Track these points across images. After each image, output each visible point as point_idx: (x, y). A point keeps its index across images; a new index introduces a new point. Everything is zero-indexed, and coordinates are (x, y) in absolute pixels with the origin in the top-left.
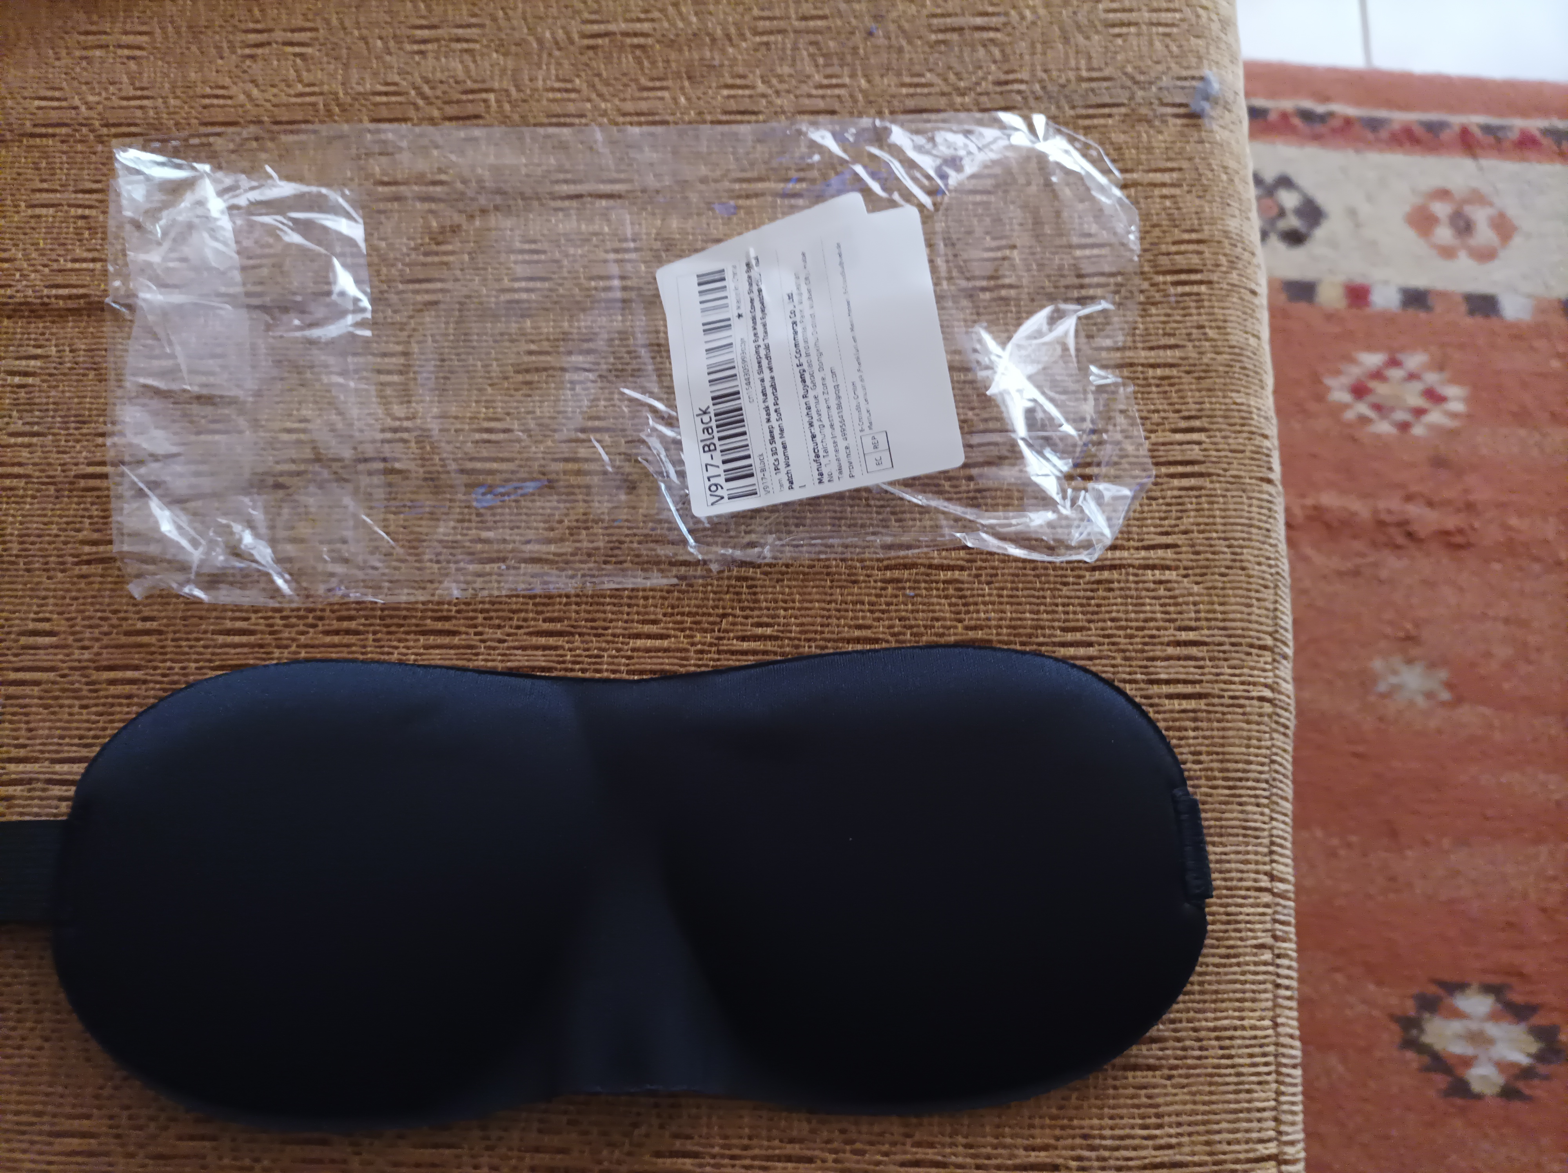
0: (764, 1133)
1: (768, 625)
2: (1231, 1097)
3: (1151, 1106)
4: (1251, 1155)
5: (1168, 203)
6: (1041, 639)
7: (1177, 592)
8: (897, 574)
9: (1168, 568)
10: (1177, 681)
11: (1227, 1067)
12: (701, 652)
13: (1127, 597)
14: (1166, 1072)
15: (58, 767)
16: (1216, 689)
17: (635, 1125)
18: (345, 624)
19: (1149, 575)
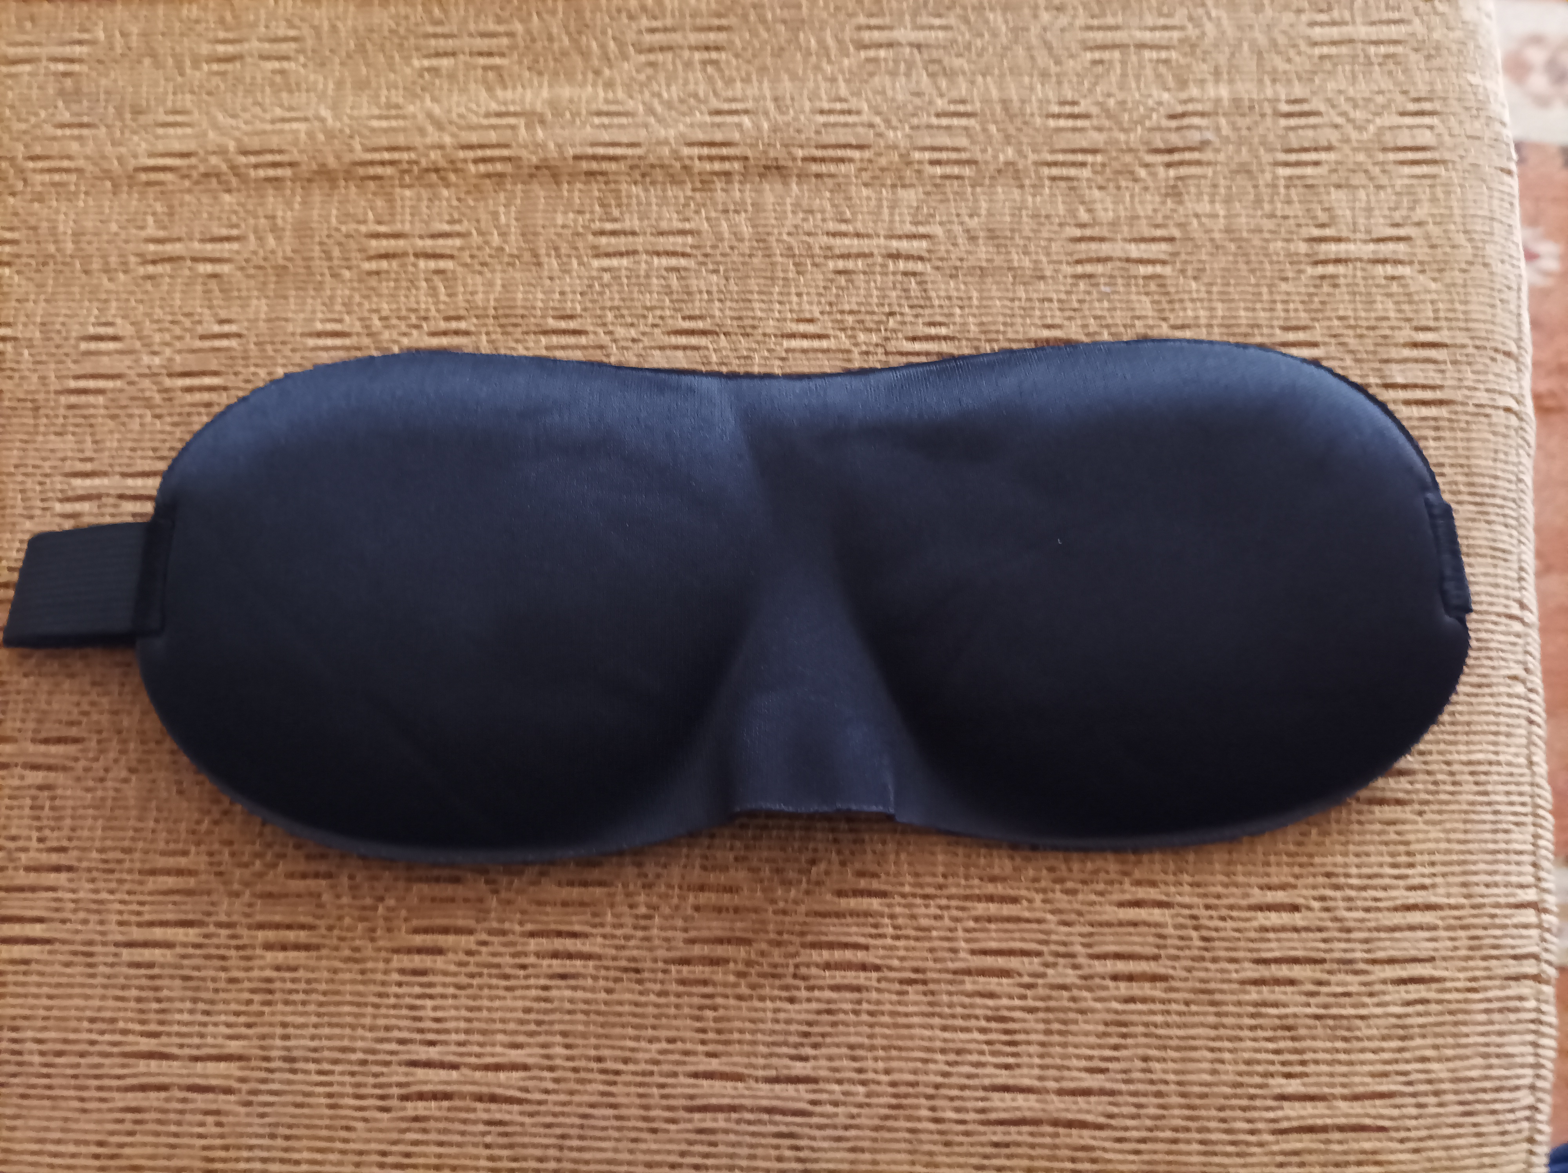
0: (961, 871)
1: (941, 324)
2: (1488, 836)
3: (1401, 843)
4: (1512, 900)
7: (1411, 289)
8: (1089, 268)
9: (1401, 263)
10: (1415, 386)
11: (1481, 804)
12: (867, 353)
13: (1355, 294)
14: (1417, 807)
15: (130, 482)
16: (1458, 396)
17: (813, 862)
18: (454, 325)
19: (1379, 270)
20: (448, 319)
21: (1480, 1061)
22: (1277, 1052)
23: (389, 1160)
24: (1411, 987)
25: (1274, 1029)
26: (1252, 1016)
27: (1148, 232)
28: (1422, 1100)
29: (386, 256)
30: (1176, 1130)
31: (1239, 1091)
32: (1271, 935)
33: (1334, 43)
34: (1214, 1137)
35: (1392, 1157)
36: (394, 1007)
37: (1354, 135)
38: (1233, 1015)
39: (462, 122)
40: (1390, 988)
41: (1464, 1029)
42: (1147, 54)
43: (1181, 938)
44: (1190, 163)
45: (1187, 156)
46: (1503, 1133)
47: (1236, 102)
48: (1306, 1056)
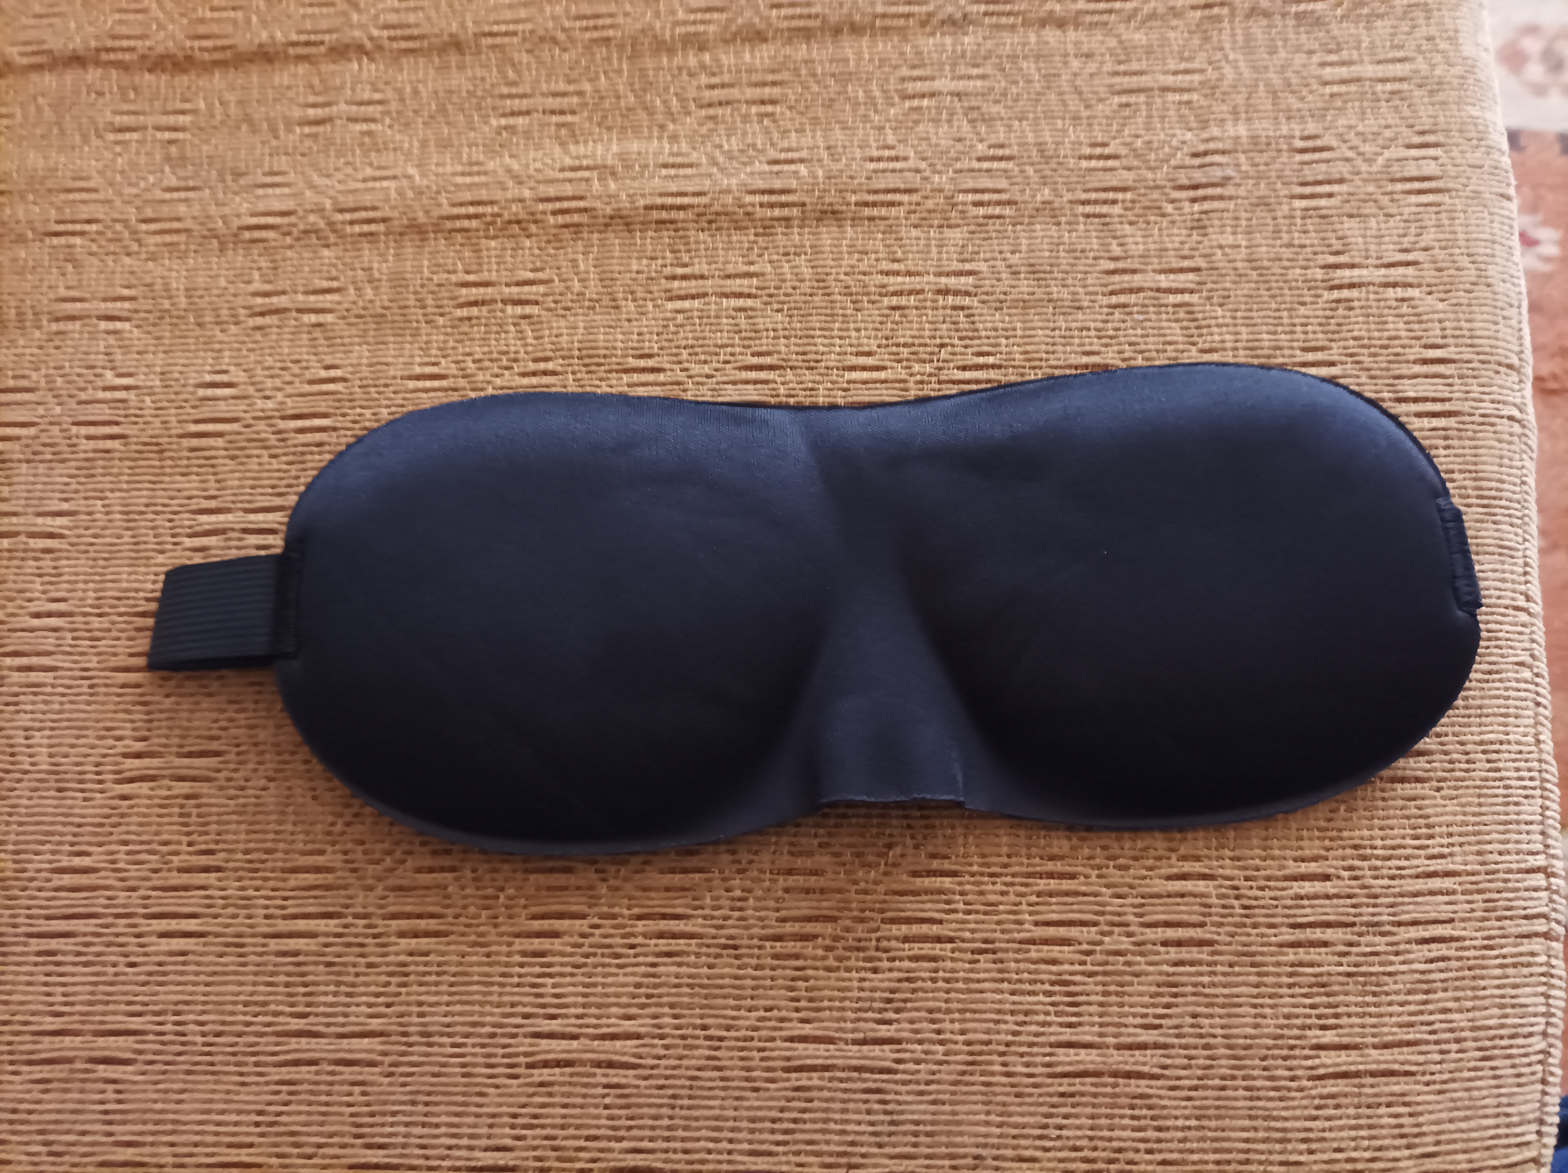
0: (1023, 851)
1: (988, 354)
2: (1501, 809)
3: (1421, 817)
4: (1523, 866)
7: (1420, 310)
8: (1123, 299)
9: (1411, 285)
10: (1426, 400)
11: (1494, 779)
12: (922, 382)
13: (1368, 315)
14: (1435, 784)
15: (252, 517)
16: (1466, 407)
17: (890, 846)
18: (542, 366)
19: (1391, 293)
20: (536, 360)
21: (1496, 1011)
22: (1313, 1006)
23: (520, 1121)
24: (1433, 946)
25: (1310, 986)
26: (1291, 975)
27: (1176, 264)
28: (1445, 1047)
29: (475, 303)
30: (1223, 1078)
31: (1280, 1042)
32: (1305, 902)
33: (1343, 82)
34: (1259, 1083)
35: (1419, 1099)
36: (518, 985)
37: (1364, 168)
38: (1273, 974)
39: (540, 177)
40: (1414, 947)
41: (1482, 983)
42: (1172, 97)
43: (1224, 907)
44: (1212, 198)
45: (1210, 191)
46: (1519, 1075)
47: (1254, 139)
48: (1340, 1010)
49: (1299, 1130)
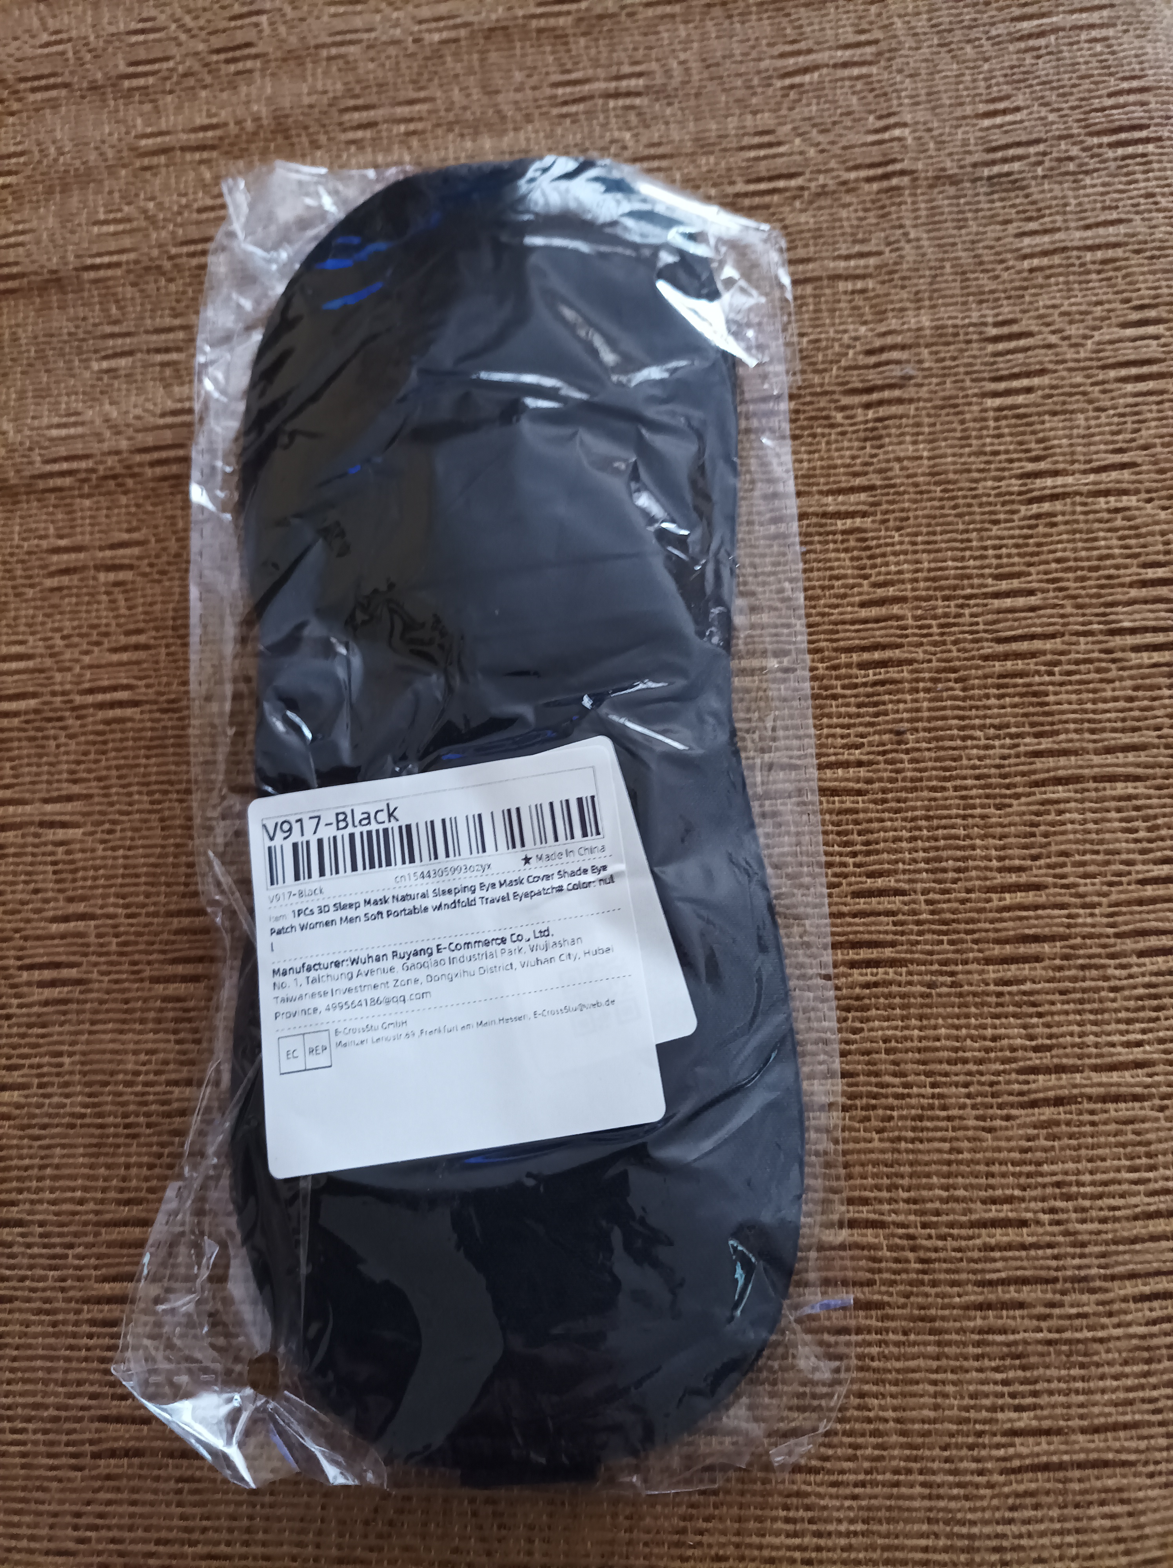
3: (1140, 1144)
5: (1099, 48)
6: (969, 591)
7: (1138, 521)
9: (1125, 492)
10: (1145, 630)
13: (1074, 532)
14: (1157, 1102)
19: (1102, 503)
20: (128, 633)
22: (1005, 1383)
23: (83, 1521)
24: (1156, 1304)
25: (1003, 1358)
26: (978, 1344)
27: (846, 482)
29: (66, 571)
30: (896, 1472)
31: (965, 1428)
32: (997, 1254)
33: (1045, 253)
34: (938, 1479)
35: (1141, 1494)
36: (86, 1359)
37: (1070, 354)
38: (957, 1344)
39: (139, 424)
40: (1132, 1305)
42: (842, 286)
43: (897, 1260)
44: (890, 402)
45: (887, 394)
47: (939, 330)
48: (1038, 1387)
49: (988, 1537)
